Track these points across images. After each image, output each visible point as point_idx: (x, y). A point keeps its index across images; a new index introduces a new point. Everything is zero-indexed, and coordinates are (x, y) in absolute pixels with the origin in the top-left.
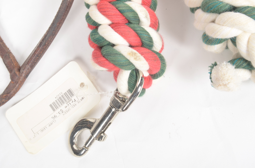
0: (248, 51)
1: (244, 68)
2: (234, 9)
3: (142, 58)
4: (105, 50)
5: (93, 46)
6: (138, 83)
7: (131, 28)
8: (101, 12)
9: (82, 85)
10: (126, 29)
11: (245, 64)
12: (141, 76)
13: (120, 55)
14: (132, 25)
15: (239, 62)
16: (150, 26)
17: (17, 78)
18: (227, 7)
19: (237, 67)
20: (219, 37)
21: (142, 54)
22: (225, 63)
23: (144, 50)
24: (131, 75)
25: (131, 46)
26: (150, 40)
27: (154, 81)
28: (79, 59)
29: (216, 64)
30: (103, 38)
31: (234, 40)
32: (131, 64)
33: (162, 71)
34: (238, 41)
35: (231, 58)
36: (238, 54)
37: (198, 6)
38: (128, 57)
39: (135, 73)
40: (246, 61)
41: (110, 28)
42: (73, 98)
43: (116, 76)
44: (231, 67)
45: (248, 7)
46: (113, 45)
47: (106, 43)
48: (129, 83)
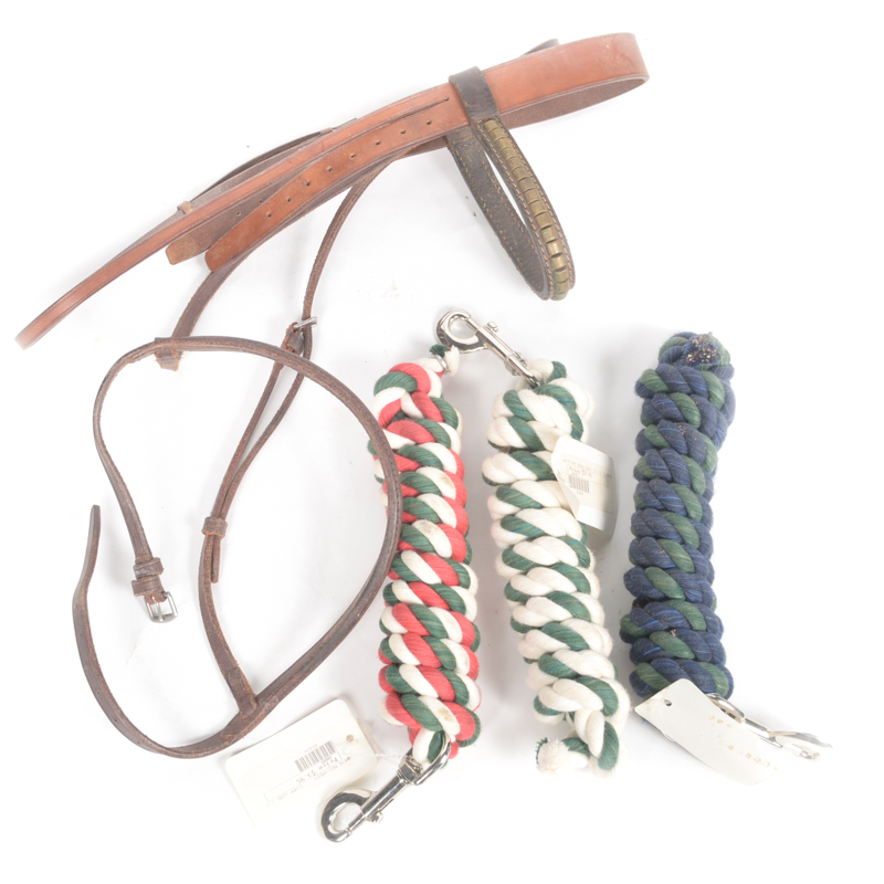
0: (586, 731)
1: (580, 751)
2: (577, 677)
3: (454, 718)
4: (408, 700)
5: (385, 689)
6: (443, 751)
7: (446, 676)
8: (410, 649)
9: (350, 738)
10: (438, 676)
11: (581, 747)
12: (448, 741)
13: (428, 710)
14: (447, 673)
15: (575, 743)
16: (468, 675)
17: (252, 712)
18: (569, 673)
19: (572, 749)
20: (555, 708)
21: (455, 713)
22: (557, 742)
23: (456, 707)
24: (435, 737)
25: (440, 698)
26: (467, 694)
27: (461, 750)
28: (347, 697)
29: (546, 741)
30: (406, 683)
31: (572, 715)
32: (438, 724)
33: (475, 738)
34: (576, 716)
35: (566, 737)
36: (575, 732)
37: (536, 658)
38: (437, 715)
39: (440, 736)
40: (583, 743)
41: (417, 672)
42: (333, 756)
43: (413, 735)
44: (564, 748)
45: (593, 678)
46: (418, 695)
47: (409, 691)
48: (430, 748)
